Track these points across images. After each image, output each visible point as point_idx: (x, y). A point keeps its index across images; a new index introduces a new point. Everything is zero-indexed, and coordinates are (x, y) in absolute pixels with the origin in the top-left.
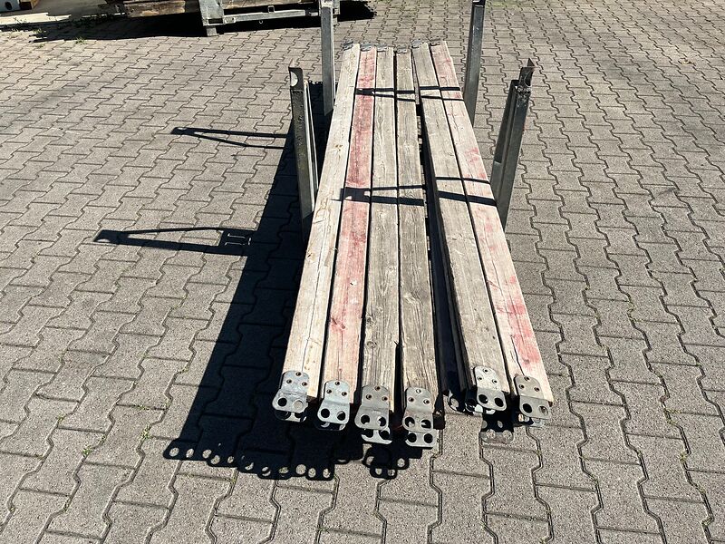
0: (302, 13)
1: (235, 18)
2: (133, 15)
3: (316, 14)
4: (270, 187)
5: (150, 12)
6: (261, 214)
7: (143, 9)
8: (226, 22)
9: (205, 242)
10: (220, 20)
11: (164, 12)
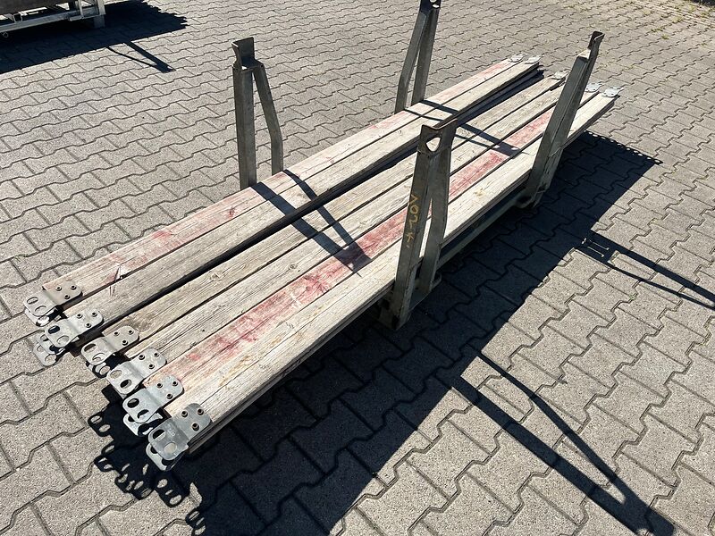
4: (535, 292)
6: (562, 262)
9: (629, 259)
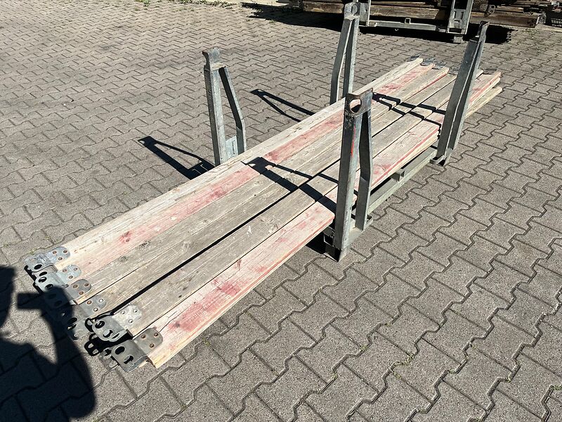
0: (433, 28)
1: (376, 24)
2: (307, 9)
3: (444, 31)
5: (318, 9)
7: (314, 6)
8: (368, 25)
10: (364, 23)
11: (328, 10)
